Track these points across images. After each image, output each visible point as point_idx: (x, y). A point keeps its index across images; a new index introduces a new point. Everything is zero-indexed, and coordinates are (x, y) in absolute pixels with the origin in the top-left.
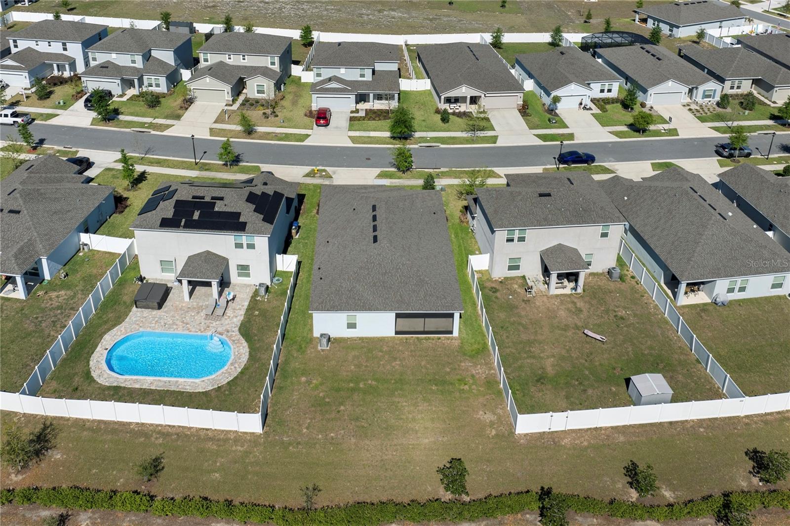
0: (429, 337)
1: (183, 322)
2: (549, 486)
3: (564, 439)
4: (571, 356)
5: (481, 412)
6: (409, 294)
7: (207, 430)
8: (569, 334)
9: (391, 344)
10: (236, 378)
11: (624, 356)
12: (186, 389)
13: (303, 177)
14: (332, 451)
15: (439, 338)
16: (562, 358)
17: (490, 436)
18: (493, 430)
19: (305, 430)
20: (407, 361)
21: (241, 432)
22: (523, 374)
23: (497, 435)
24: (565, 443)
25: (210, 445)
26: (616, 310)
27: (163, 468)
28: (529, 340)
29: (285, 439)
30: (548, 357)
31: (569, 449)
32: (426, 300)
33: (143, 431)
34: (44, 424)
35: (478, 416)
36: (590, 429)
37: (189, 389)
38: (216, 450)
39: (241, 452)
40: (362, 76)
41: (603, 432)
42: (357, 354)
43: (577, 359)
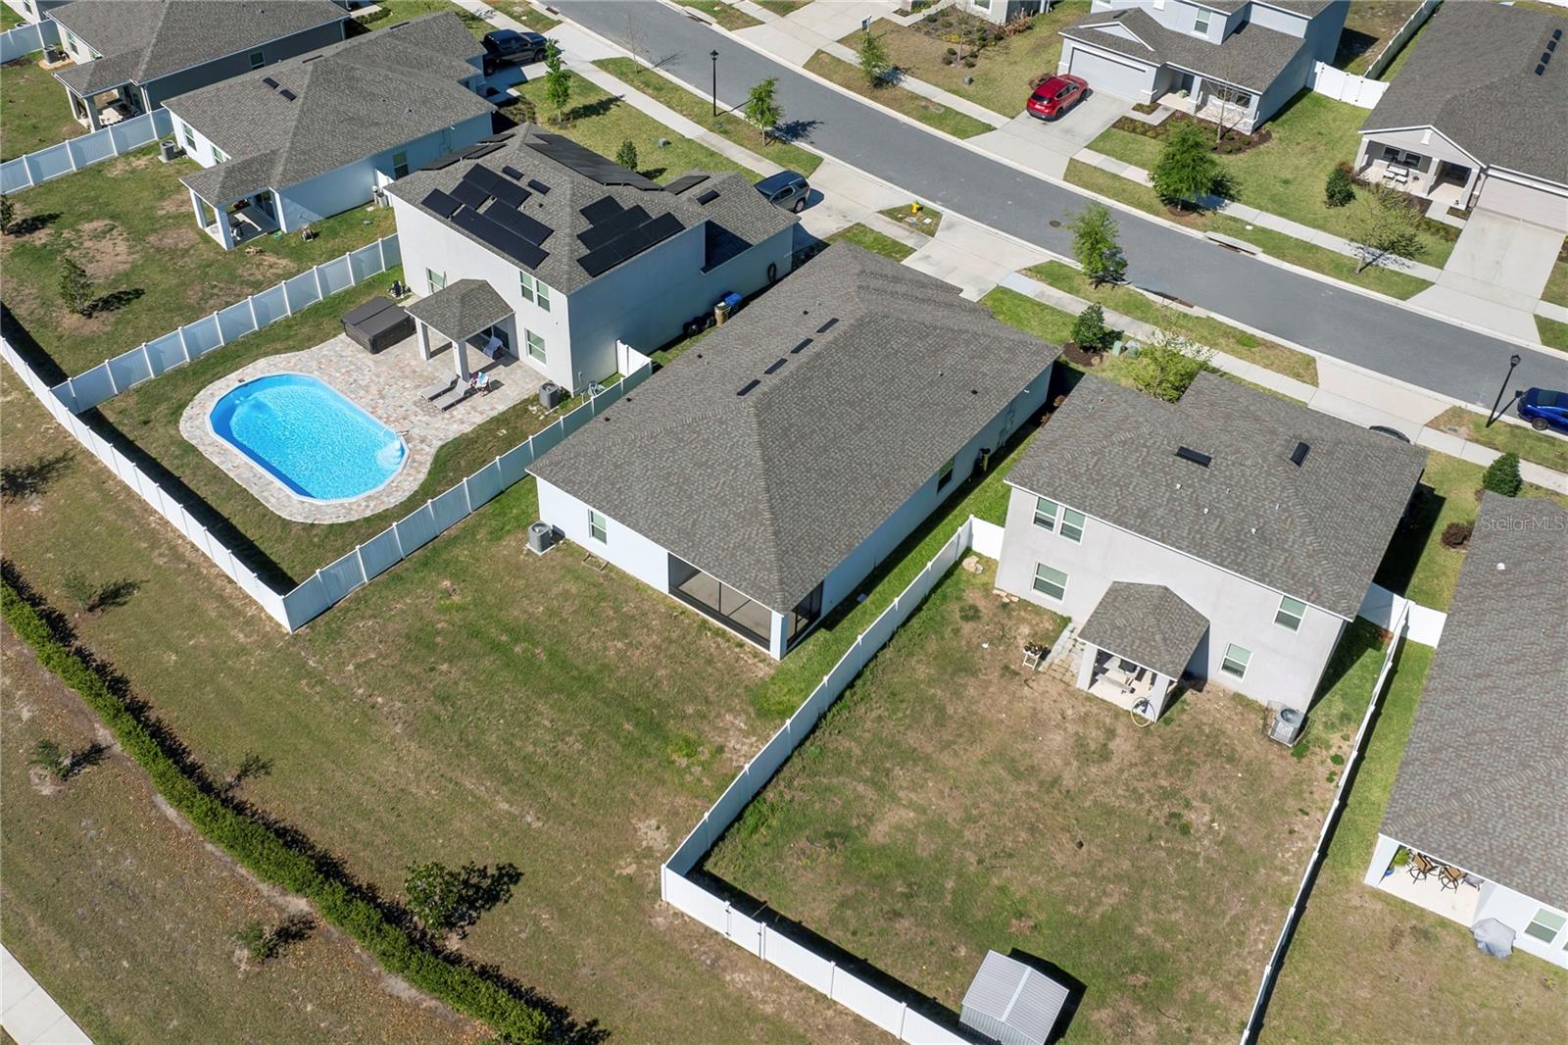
0: (724, 632)
1: (380, 392)
2: (609, 1029)
3: (742, 970)
4: (961, 831)
5: (653, 822)
6: (713, 527)
7: (231, 581)
8: (1018, 789)
9: (646, 606)
10: (350, 524)
11: (1077, 906)
12: (268, 501)
13: (881, 212)
14: (352, 725)
15: (741, 645)
16: (936, 826)
17: (617, 872)
18: (634, 866)
19: (351, 667)
20: (638, 652)
21: (266, 614)
22: (817, 806)
23: (630, 878)
24: (733, 980)
25: (211, 609)
26: (1195, 803)
27: (125, 603)
28: (915, 750)
29: (311, 662)
30: (911, 805)
31: (726, 997)
32: (733, 555)
33: (158, 534)
34: (65, 454)
35: (640, 825)
36: (810, 989)
37: (272, 505)
38: (212, 620)
39: (237, 642)
40: (1201, 27)
41: (830, 1013)
42: (574, 590)
43: (966, 845)
